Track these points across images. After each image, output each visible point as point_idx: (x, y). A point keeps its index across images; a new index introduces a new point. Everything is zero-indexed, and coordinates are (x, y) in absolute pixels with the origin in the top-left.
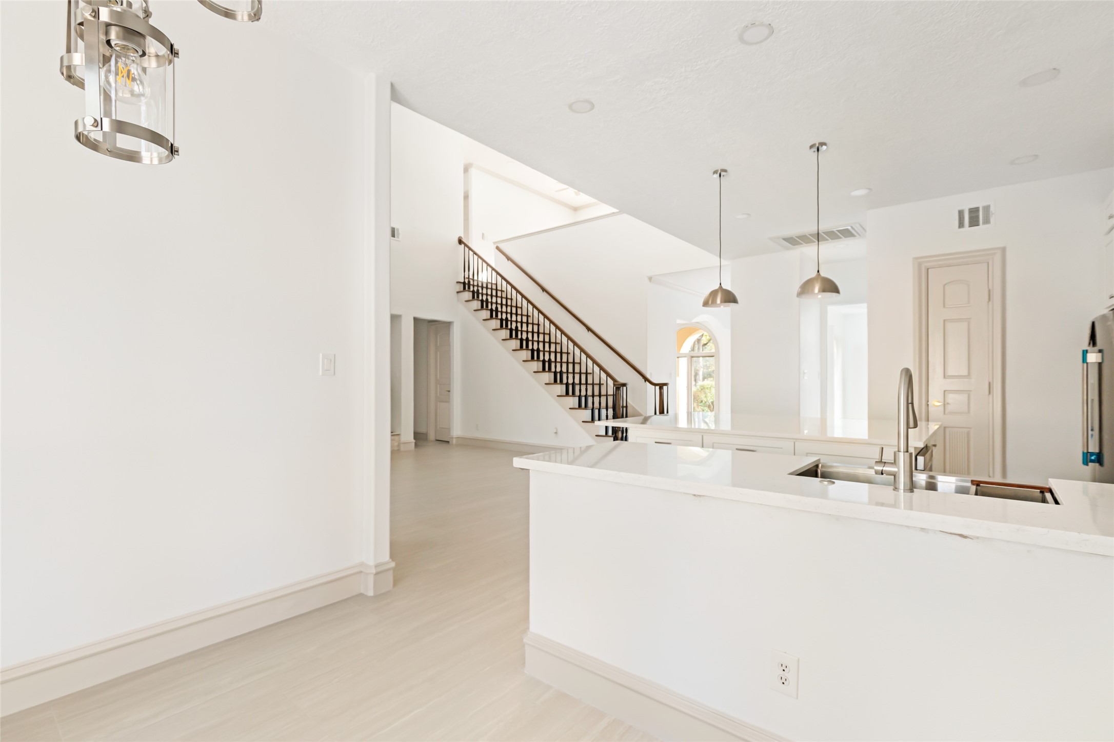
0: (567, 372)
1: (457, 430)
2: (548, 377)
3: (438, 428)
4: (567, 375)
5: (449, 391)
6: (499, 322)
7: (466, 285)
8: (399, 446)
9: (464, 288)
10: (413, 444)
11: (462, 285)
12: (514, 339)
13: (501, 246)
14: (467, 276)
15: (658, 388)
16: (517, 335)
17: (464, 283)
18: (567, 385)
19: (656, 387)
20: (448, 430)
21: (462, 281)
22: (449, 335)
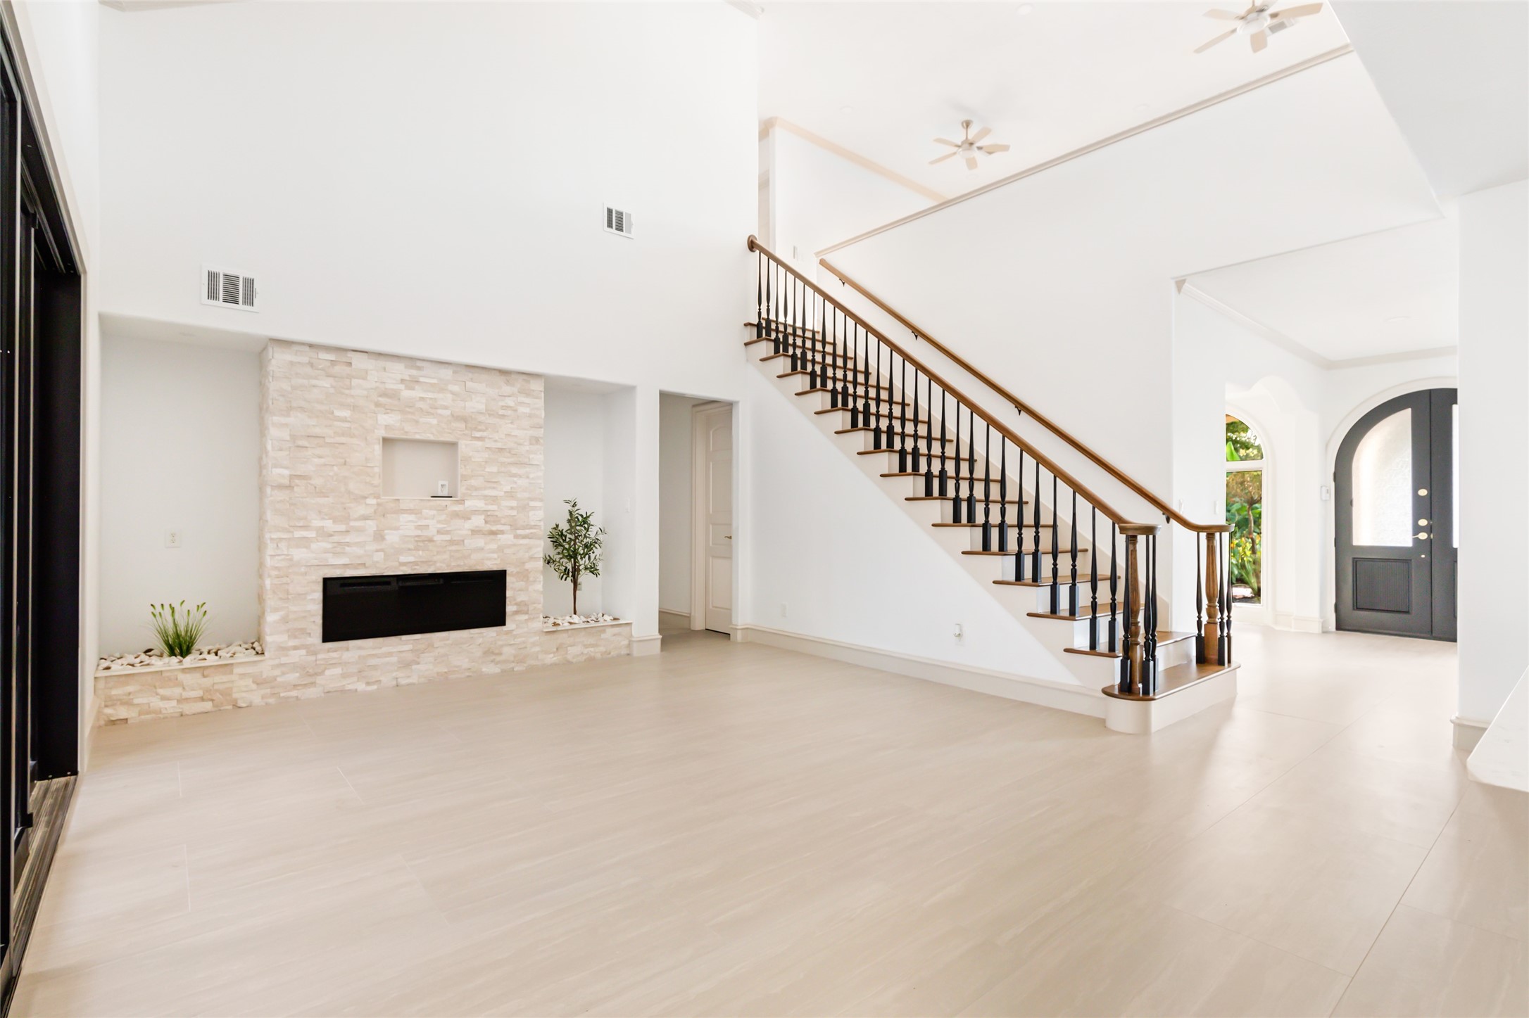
0: (987, 500)
1: (744, 616)
2: (940, 510)
3: (711, 607)
4: (987, 505)
5: (730, 538)
6: (828, 396)
7: (763, 329)
8: (629, 646)
9: (759, 335)
10: (659, 643)
11: (755, 330)
12: (861, 429)
13: (831, 259)
14: (764, 315)
15: (1203, 535)
16: (867, 423)
17: (759, 326)
18: (986, 527)
19: (1201, 534)
20: (728, 612)
21: (756, 322)
22: (730, 428)
